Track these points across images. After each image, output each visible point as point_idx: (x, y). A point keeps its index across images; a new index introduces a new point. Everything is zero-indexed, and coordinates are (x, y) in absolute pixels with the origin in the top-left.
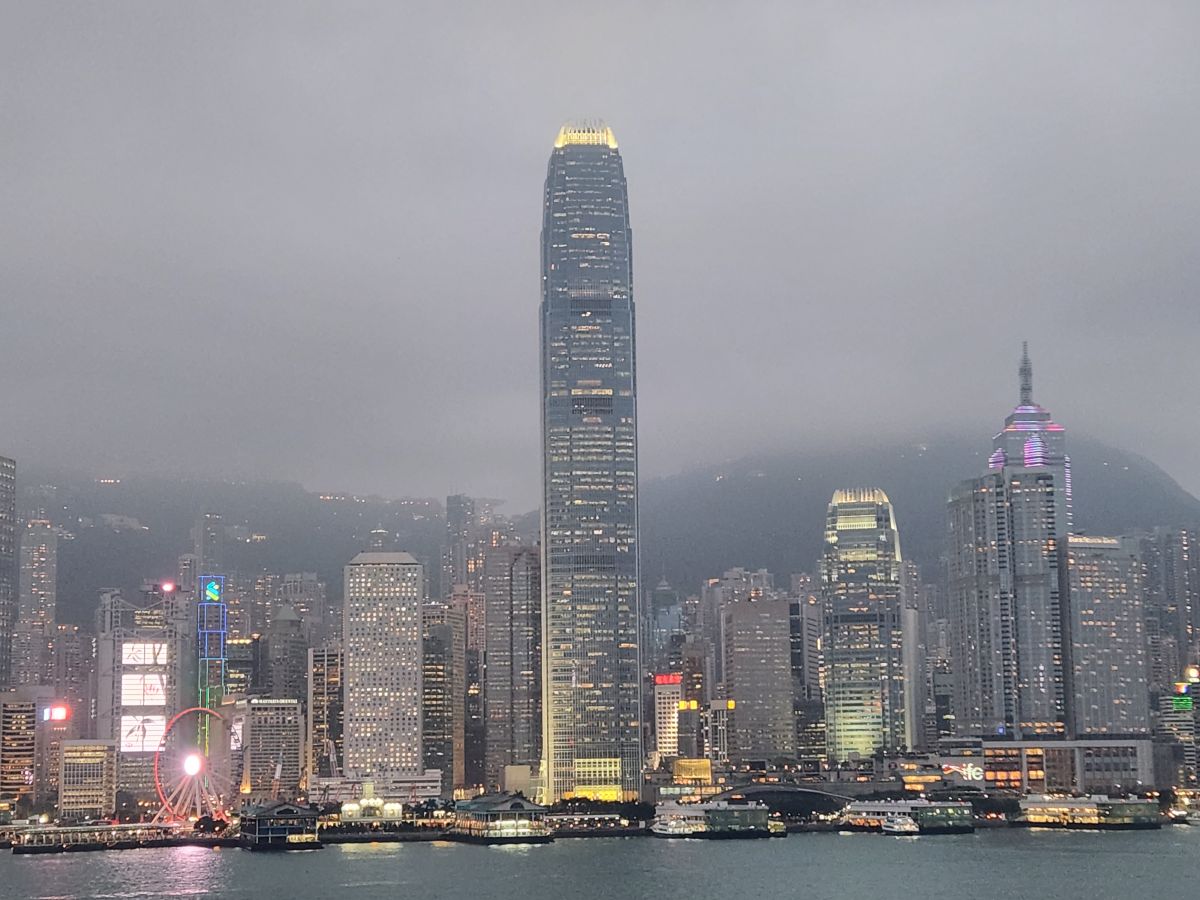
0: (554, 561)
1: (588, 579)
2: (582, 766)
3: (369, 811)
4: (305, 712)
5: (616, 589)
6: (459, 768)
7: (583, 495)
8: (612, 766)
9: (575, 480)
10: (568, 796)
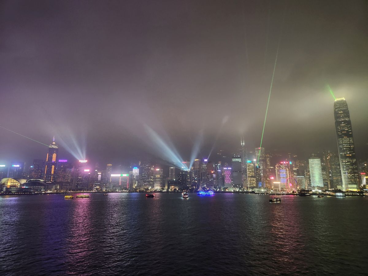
0: (341, 157)
1: (348, 159)
2: (350, 186)
3: (316, 191)
4: (305, 178)
5: (352, 161)
6: (329, 186)
7: (345, 148)
8: (355, 186)
9: (343, 146)
10: (348, 190)
